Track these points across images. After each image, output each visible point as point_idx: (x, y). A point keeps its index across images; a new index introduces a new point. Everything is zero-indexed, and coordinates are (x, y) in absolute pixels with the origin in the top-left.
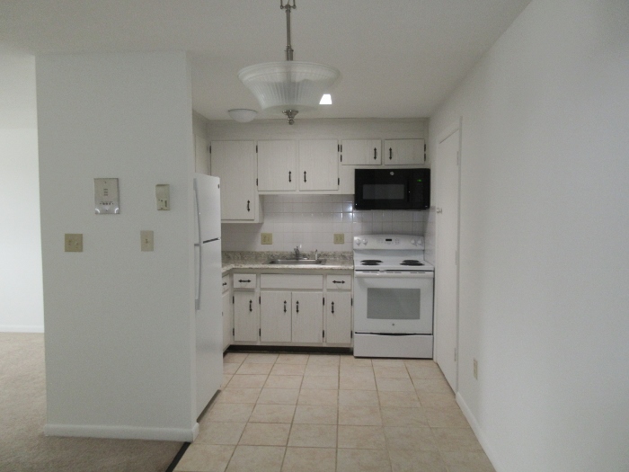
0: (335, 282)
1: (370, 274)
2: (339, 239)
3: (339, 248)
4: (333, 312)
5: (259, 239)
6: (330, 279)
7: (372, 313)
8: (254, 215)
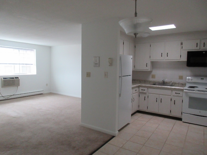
0: (176, 93)
1: (190, 91)
2: (181, 78)
3: (181, 81)
4: (174, 104)
5: (151, 76)
6: (174, 92)
7: (190, 106)
8: (149, 68)
